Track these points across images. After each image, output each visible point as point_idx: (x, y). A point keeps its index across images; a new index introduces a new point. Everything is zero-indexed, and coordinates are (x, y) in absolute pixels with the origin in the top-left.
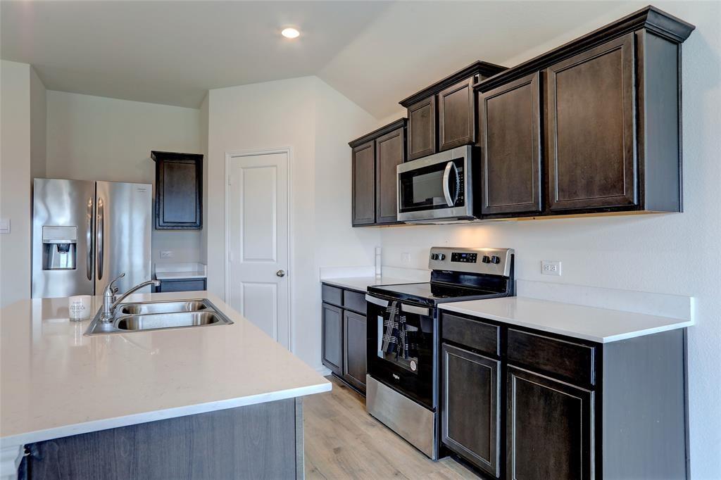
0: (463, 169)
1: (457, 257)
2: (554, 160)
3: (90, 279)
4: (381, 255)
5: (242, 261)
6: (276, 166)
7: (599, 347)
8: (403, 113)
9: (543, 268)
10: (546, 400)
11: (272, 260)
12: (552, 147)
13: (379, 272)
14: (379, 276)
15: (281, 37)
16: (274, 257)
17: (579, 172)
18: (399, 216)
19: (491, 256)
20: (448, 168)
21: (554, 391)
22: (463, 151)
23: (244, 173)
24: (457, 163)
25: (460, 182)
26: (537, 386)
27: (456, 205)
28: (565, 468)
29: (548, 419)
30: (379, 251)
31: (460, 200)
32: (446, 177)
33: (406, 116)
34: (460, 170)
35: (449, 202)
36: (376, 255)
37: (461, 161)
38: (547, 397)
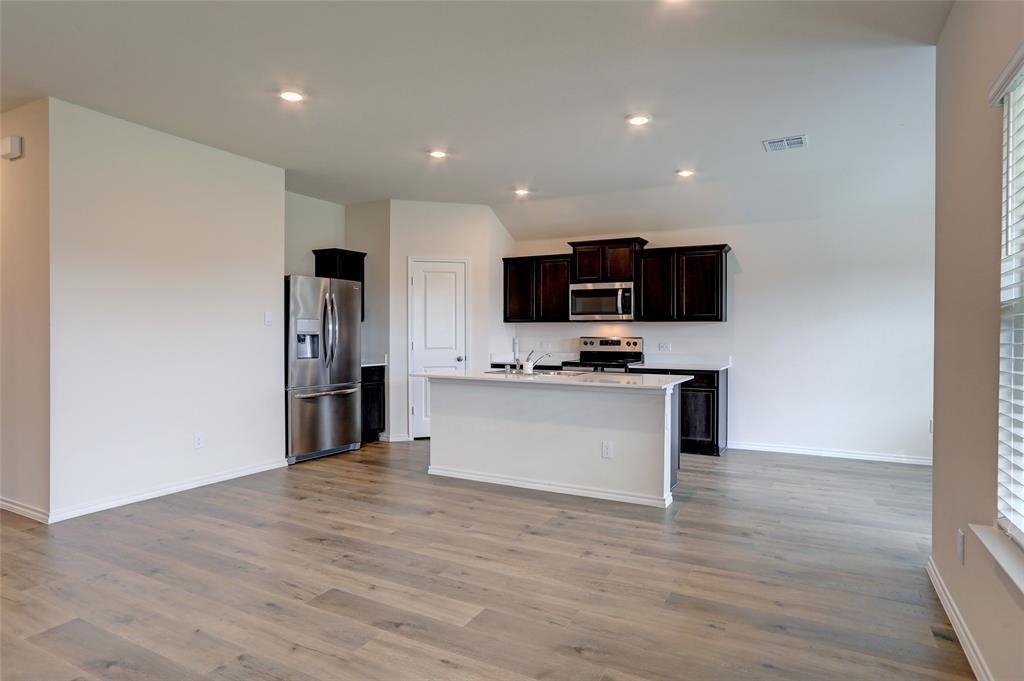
0: (631, 295)
1: (604, 342)
2: (683, 296)
4: (519, 342)
5: (423, 350)
6: (455, 273)
7: (718, 372)
8: (570, 250)
9: (660, 347)
11: (451, 348)
12: (683, 291)
13: (517, 356)
15: (514, 194)
16: (454, 346)
18: (571, 317)
19: (632, 341)
20: (620, 293)
21: (699, 394)
22: (630, 285)
23: (425, 276)
24: (625, 291)
25: (626, 301)
26: (691, 393)
27: (624, 313)
28: (704, 423)
29: (696, 405)
30: (517, 341)
31: (626, 310)
32: (619, 298)
33: (571, 252)
34: (627, 294)
35: (620, 311)
36: (514, 343)
37: (628, 290)
38: (696, 397)
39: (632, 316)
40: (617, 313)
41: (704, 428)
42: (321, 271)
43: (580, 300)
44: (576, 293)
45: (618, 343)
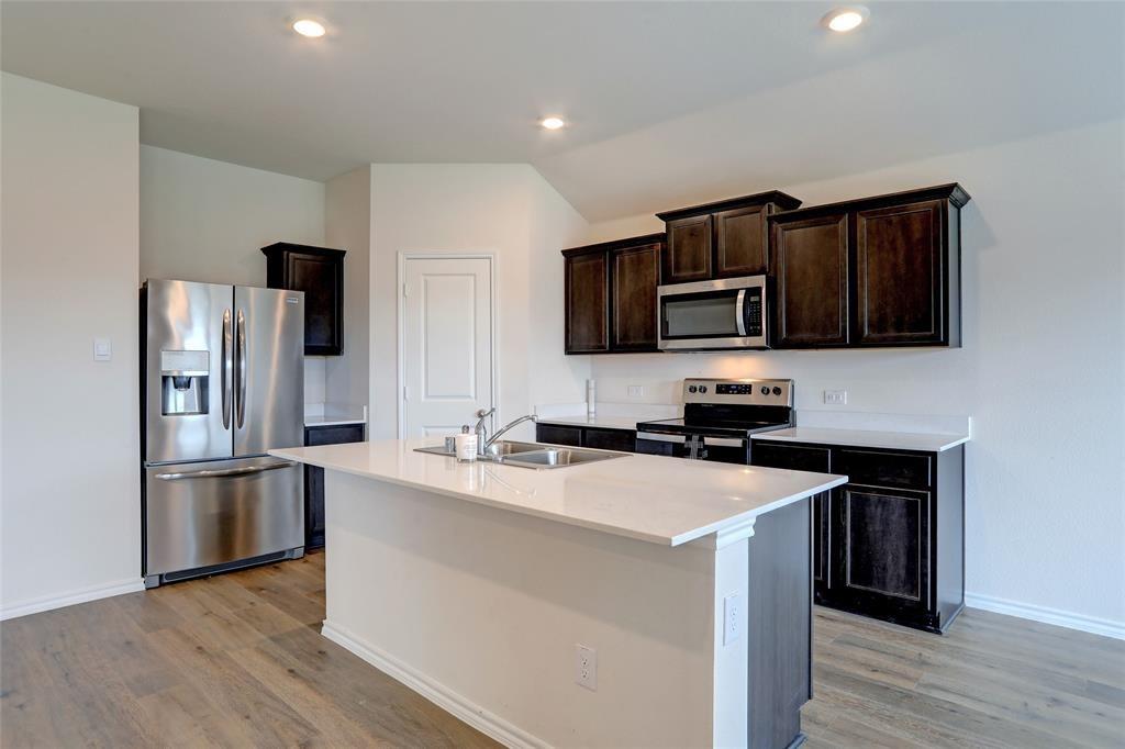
0: (761, 299)
1: (724, 388)
2: (863, 298)
3: (227, 428)
4: (595, 388)
5: (423, 399)
6: (475, 275)
7: (934, 455)
8: (660, 227)
9: (825, 397)
10: (883, 507)
11: (469, 397)
12: (862, 286)
13: (592, 409)
14: (593, 415)
15: (540, 128)
16: (473, 395)
17: (888, 310)
18: (661, 344)
19: (771, 386)
20: (741, 296)
21: (893, 498)
22: (760, 281)
23: (426, 281)
24: (752, 292)
25: (752, 311)
26: (873, 496)
27: (749, 334)
28: (903, 560)
29: (886, 522)
30: (592, 385)
31: (752, 329)
32: (740, 305)
33: (663, 230)
34: (754, 298)
35: (742, 331)
36: (588, 389)
37: (757, 291)
38: (884, 504)
39: (761, 341)
40: (737, 335)
41: (902, 572)
42: (276, 279)
43: (675, 313)
44: (666, 299)
45: (746, 389)
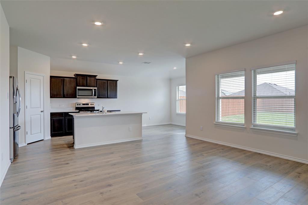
1: (84, 104)
6: (40, 80)
12: (108, 90)
18: (77, 97)
19: (92, 104)
22: (96, 88)
23: (30, 80)
25: (95, 92)
27: (94, 96)
31: (95, 95)
32: (93, 91)
34: (95, 91)
39: (96, 97)
40: (92, 96)
43: (80, 92)
44: (78, 89)
45: (88, 104)
